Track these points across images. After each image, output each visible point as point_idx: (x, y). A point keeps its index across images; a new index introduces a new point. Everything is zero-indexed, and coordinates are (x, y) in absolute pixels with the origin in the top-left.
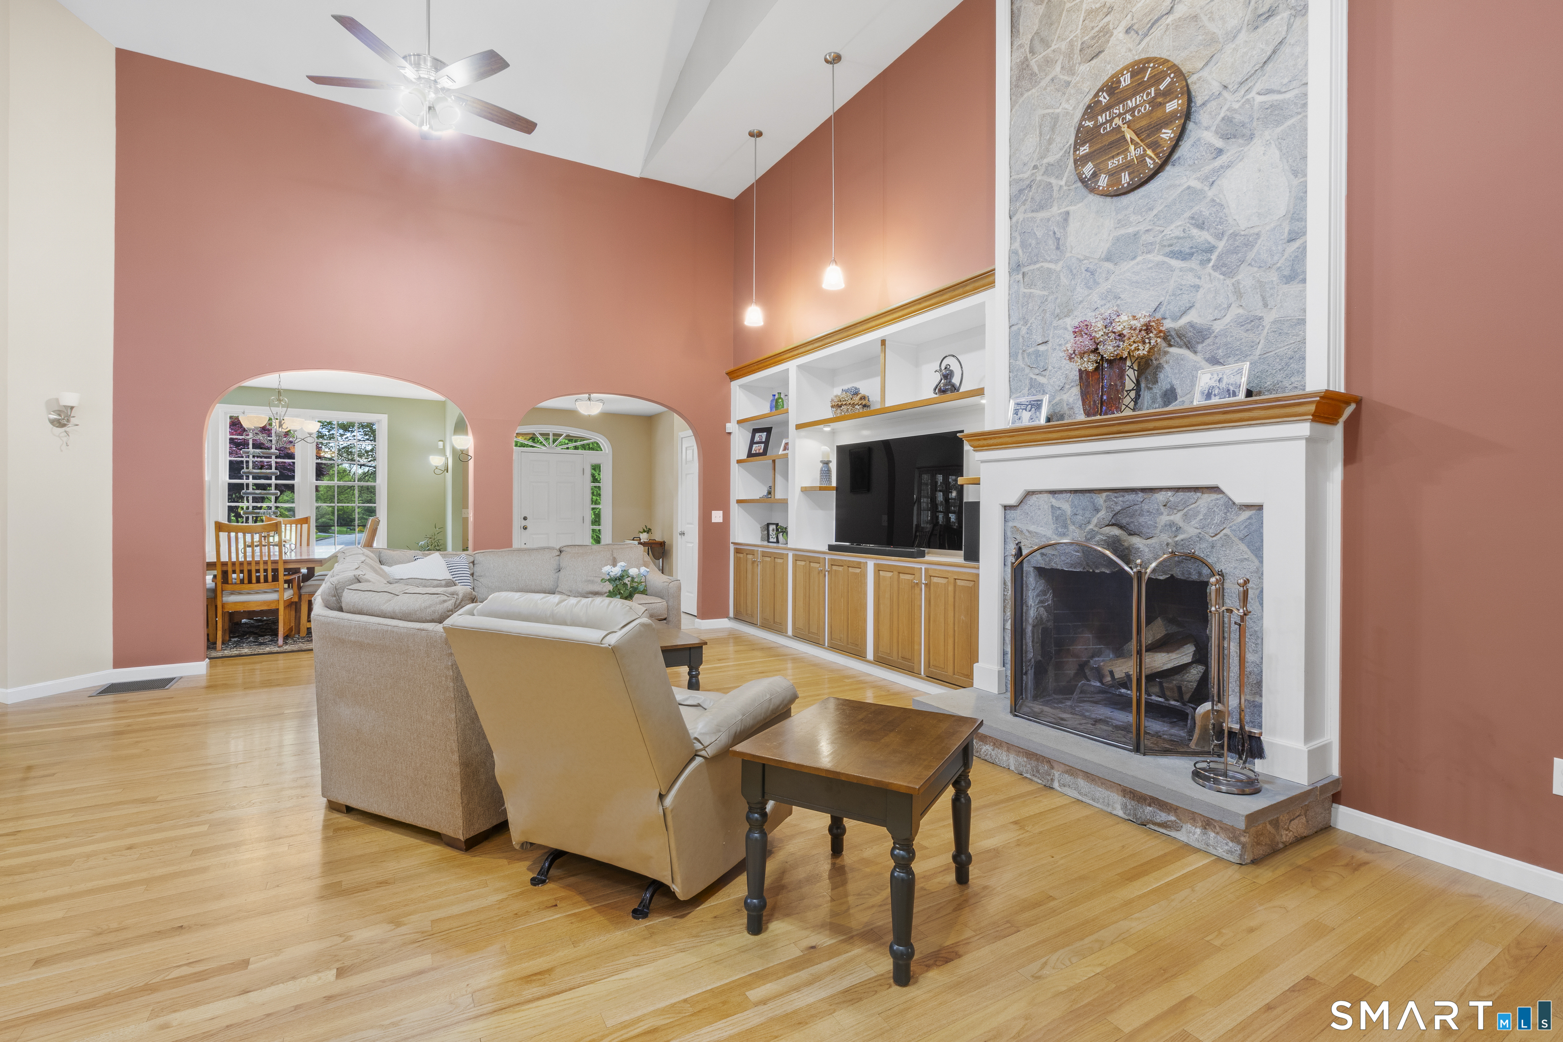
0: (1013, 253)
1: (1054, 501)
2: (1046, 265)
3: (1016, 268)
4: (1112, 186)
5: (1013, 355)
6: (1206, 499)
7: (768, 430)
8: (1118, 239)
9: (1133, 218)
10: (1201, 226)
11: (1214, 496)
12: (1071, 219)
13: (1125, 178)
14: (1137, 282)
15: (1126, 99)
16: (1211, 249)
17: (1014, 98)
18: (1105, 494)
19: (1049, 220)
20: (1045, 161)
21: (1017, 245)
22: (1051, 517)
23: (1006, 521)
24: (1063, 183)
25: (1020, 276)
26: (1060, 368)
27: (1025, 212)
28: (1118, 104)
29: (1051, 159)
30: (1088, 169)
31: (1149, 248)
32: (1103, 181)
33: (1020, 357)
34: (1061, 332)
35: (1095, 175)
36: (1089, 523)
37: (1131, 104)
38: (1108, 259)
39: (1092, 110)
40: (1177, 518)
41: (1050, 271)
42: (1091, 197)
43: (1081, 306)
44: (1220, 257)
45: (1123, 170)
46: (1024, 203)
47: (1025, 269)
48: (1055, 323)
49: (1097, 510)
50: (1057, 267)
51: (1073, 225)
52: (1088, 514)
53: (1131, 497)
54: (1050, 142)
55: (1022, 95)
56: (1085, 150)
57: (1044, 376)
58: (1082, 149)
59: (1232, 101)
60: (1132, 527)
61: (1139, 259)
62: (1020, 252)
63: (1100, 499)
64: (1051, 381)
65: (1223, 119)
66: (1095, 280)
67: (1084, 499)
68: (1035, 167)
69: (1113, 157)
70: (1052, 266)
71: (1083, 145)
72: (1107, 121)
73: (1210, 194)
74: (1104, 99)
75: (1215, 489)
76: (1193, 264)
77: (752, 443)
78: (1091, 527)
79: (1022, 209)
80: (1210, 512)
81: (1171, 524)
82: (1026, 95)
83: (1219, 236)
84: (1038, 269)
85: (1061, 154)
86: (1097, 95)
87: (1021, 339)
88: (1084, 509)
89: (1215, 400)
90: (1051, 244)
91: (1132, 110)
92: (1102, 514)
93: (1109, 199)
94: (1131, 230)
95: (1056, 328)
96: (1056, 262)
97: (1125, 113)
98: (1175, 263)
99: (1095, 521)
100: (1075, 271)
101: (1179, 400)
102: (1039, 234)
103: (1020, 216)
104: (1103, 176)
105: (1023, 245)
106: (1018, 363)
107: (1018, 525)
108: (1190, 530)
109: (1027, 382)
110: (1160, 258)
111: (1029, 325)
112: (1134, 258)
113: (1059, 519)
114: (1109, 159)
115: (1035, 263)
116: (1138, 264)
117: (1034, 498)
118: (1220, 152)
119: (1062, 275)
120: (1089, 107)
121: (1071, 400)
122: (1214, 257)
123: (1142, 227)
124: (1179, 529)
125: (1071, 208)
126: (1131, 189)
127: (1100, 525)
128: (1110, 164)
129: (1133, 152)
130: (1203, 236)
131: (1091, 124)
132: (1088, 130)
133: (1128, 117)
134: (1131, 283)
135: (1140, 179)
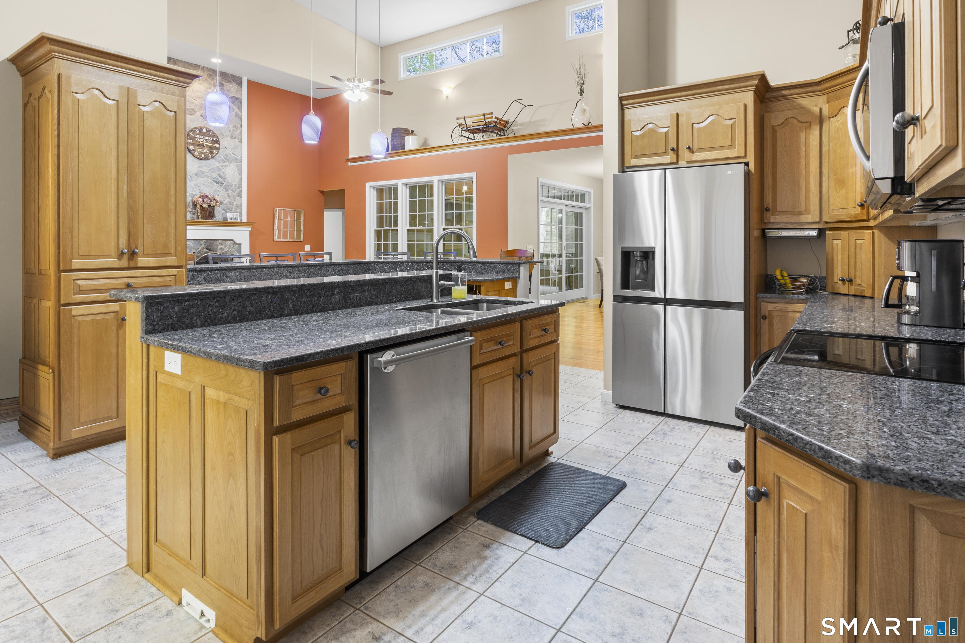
4: (199, 156)
6: (229, 242)
8: (199, 171)
9: (203, 167)
10: (221, 177)
11: (230, 242)
13: (203, 156)
14: (205, 185)
15: (204, 136)
16: (223, 184)
18: (205, 241)
28: (202, 135)
30: (191, 148)
31: (207, 177)
35: (194, 150)
37: (205, 138)
38: (196, 175)
39: (193, 131)
40: (223, 246)
44: (225, 186)
45: (202, 154)
49: (201, 245)
52: (198, 246)
53: (212, 241)
59: (228, 152)
60: (211, 249)
63: (202, 242)
65: (226, 154)
67: (197, 242)
72: (198, 138)
73: (223, 170)
74: (198, 131)
75: (232, 240)
76: (219, 185)
78: (199, 250)
80: (230, 245)
81: (222, 248)
83: (225, 181)
86: (195, 128)
89: (233, 220)
91: (206, 140)
92: (203, 246)
93: (196, 159)
94: (203, 170)
98: (214, 183)
99: (201, 248)
104: (196, 152)
108: (226, 249)
110: (211, 181)
112: (204, 178)
114: (199, 148)
116: (205, 180)
118: (224, 162)
122: (223, 185)
123: (206, 171)
124: (223, 249)
126: (204, 160)
127: (203, 249)
128: (199, 150)
129: (207, 151)
130: (221, 180)
131: (193, 136)
132: (192, 137)
133: (205, 141)
134: (203, 184)
135: (206, 159)
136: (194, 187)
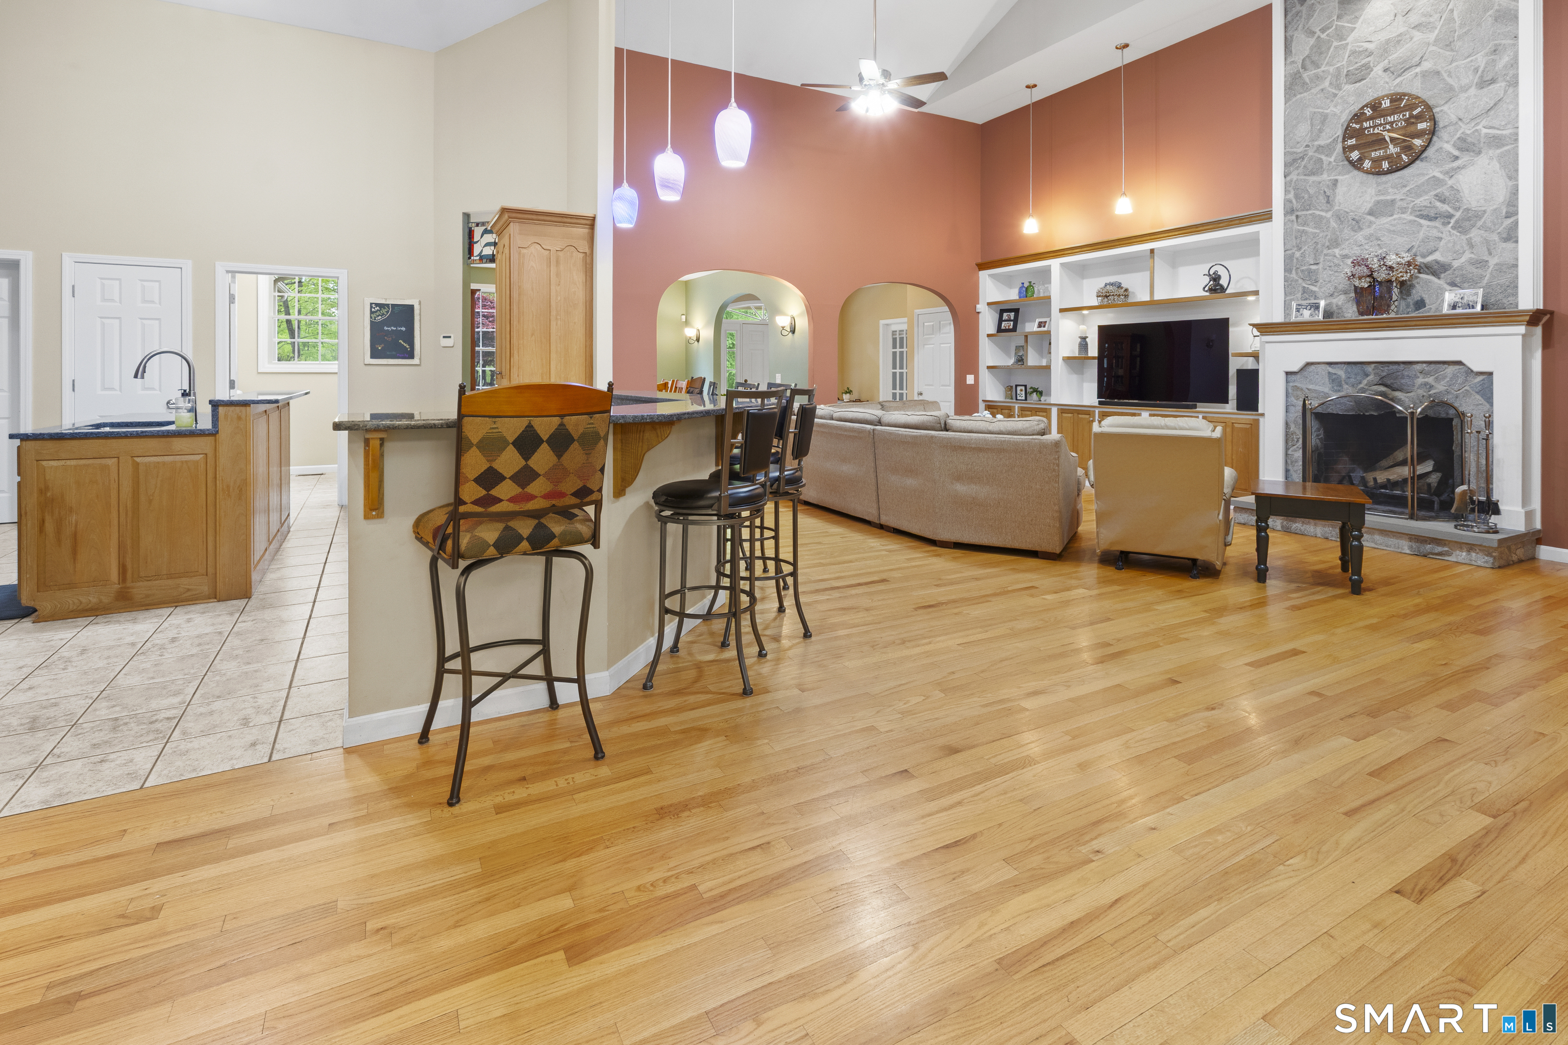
0: (1287, 201)
1: (1331, 370)
2: (1318, 213)
3: (1289, 211)
4: (1375, 168)
5: (1287, 270)
6: (1451, 369)
7: (1017, 311)
8: (1378, 202)
9: (1390, 190)
10: (1443, 201)
11: (1457, 367)
12: (1339, 185)
13: (1385, 165)
14: (1394, 231)
15: (1387, 116)
16: (1451, 216)
17: (1287, 96)
18: (1373, 366)
19: (1320, 183)
20: (1316, 143)
21: (1291, 196)
22: (1327, 379)
23: (1287, 382)
24: (1332, 159)
25: (1294, 218)
26: (1330, 282)
27: (1298, 175)
28: (1380, 117)
29: (1321, 142)
30: (1355, 155)
31: (1403, 210)
32: (1367, 164)
33: (1294, 272)
34: (1330, 258)
35: (1361, 160)
36: (1360, 383)
37: (1390, 119)
38: (1371, 213)
39: (1358, 117)
40: (1430, 380)
41: (1321, 217)
42: (1356, 172)
43: (1347, 243)
44: (1457, 222)
45: (1383, 160)
46: (1297, 168)
47: (1299, 213)
48: (1325, 251)
49: (1367, 375)
50: (1329, 215)
51: (1341, 190)
52: (1359, 378)
53: (1395, 367)
54: (1320, 131)
55: (1295, 95)
56: (1352, 142)
57: (1316, 286)
58: (1349, 141)
59: (1466, 129)
60: (1395, 386)
61: (1395, 216)
62: (1294, 201)
63: (1370, 369)
64: (1322, 290)
65: (1459, 138)
66: (1359, 227)
67: (1356, 369)
68: (1307, 146)
69: (1376, 150)
70: (1323, 214)
71: (1351, 138)
72: (1370, 127)
73: (1450, 182)
74: (1368, 112)
75: (1459, 363)
76: (1437, 224)
77: (1001, 320)
78: (1361, 386)
79: (1296, 172)
80: (1455, 376)
81: (1426, 384)
82: (1299, 96)
83: (1457, 209)
84: (1311, 215)
85: (1330, 140)
86: (1362, 108)
87: (1295, 260)
88: (1356, 375)
89: (1459, 311)
90: (1322, 199)
91: (1391, 123)
92: (1371, 378)
93: (1371, 176)
94: (1389, 198)
95: (1326, 255)
96: (1327, 211)
97: (1386, 124)
98: (1423, 222)
99: (1365, 382)
100: (1342, 219)
101: (1427, 307)
102: (1311, 191)
103: (1293, 177)
104: (1367, 161)
105: (1297, 197)
106: (1292, 276)
107: (1299, 385)
108: (1440, 387)
109: (1300, 289)
110: (1412, 218)
111: (1302, 251)
112: (1392, 215)
113: (1335, 381)
114: (1372, 151)
115: (1307, 210)
116: (1394, 220)
117: (1313, 367)
118: (1457, 158)
119: (1331, 220)
120: (1356, 115)
121: (1340, 303)
122: (1453, 221)
123: (1398, 197)
124: (1431, 387)
125: (1339, 178)
126: (1390, 172)
127: (1370, 384)
128: (1373, 154)
129: (1393, 149)
130: (1444, 208)
131: (1357, 126)
132: (1355, 129)
133: (1388, 127)
134: (1390, 231)
135: (1397, 167)
136: (1364, 241)
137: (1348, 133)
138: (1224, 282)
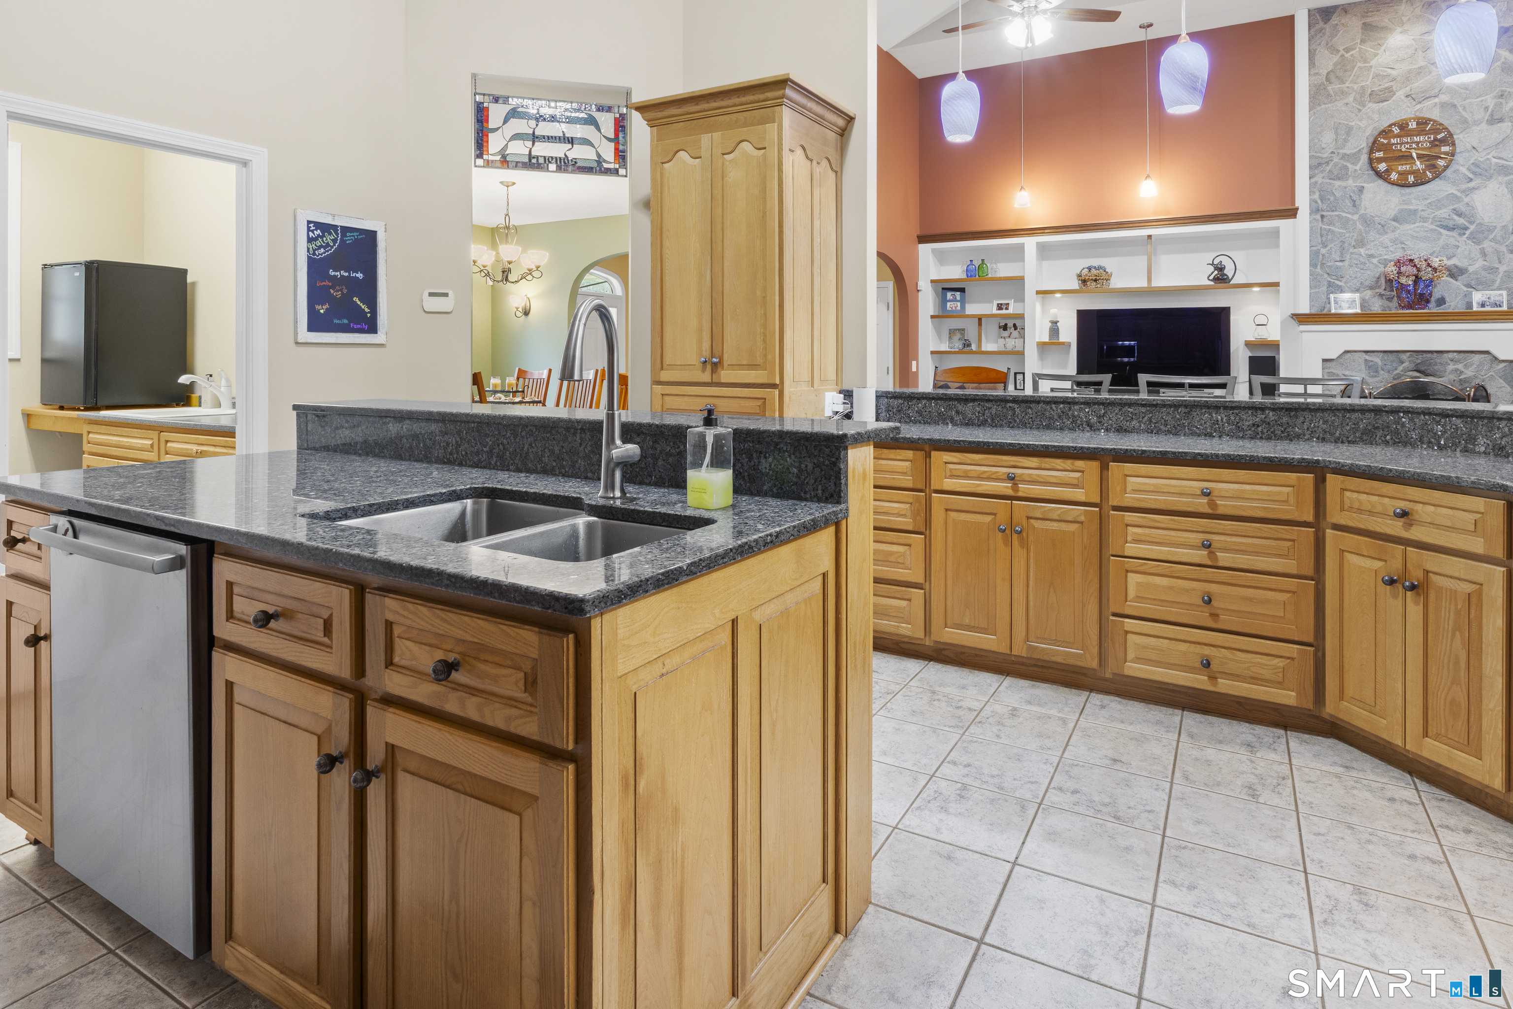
0: (1313, 201)
1: (1367, 357)
2: (1344, 214)
3: (1315, 210)
4: (1402, 180)
5: (1313, 265)
6: (1477, 357)
7: (962, 290)
8: (1402, 210)
9: (1413, 201)
10: (1460, 215)
11: (1485, 356)
12: (1365, 191)
13: (1411, 179)
14: (1417, 237)
15: (1414, 136)
16: (1466, 228)
17: (1312, 104)
18: (1409, 353)
19: (1346, 188)
20: (1341, 151)
21: (1316, 196)
22: (1364, 366)
23: (1323, 369)
24: (1358, 168)
25: (1318, 217)
26: (1356, 278)
27: (1323, 178)
28: (1407, 136)
29: (1347, 151)
30: (1382, 167)
31: (1425, 220)
32: (1394, 176)
33: (1319, 267)
34: (1356, 256)
35: (1388, 171)
36: (1396, 369)
37: (1416, 139)
38: (1395, 219)
39: (1386, 133)
40: (1460, 365)
41: (1348, 219)
42: (1380, 182)
43: (1372, 244)
44: (1471, 234)
45: (1409, 174)
46: (1322, 172)
47: (1324, 213)
48: (1352, 250)
49: (1402, 363)
50: (1356, 217)
51: (1367, 196)
52: (1395, 365)
53: (1428, 355)
54: (1346, 141)
55: (1319, 105)
56: (1380, 154)
57: (1341, 281)
58: (1377, 153)
59: (1479, 157)
60: (1431, 371)
61: (1417, 224)
62: (1319, 201)
63: (1404, 357)
64: (1348, 285)
65: (1473, 164)
66: (1384, 230)
67: (1392, 357)
68: (1332, 153)
69: (1402, 165)
70: (1349, 216)
71: (1379, 151)
72: (1397, 144)
73: (1468, 200)
74: (1396, 130)
75: (1487, 352)
76: (1454, 234)
77: (943, 300)
78: (1398, 371)
79: (1321, 175)
80: (1481, 363)
81: (1458, 369)
82: (1323, 106)
83: (1472, 223)
84: (1337, 216)
85: (1355, 150)
86: (1390, 126)
87: (1321, 256)
88: (1392, 362)
89: (1489, 309)
90: (1348, 202)
91: (1418, 143)
92: (1406, 364)
93: (1395, 187)
94: (1411, 207)
95: (1352, 253)
96: (1353, 214)
97: (1412, 143)
98: (1442, 230)
99: (1401, 368)
100: (1369, 223)
101: (1447, 305)
102: (1338, 194)
103: (1319, 179)
104: (1394, 173)
105: (1322, 198)
106: (1317, 270)
107: (1335, 371)
108: (1470, 372)
109: (1326, 283)
110: (1434, 227)
111: (1328, 248)
112: (1415, 223)
113: (1372, 369)
114: (1399, 165)
115: (1333, 211)
116: (1417, 227)
117: (1349, 355)
118: (1471, 180)
119: (1358, 222)
120: (1384, 131)
121: (1367, 298)
122: (1468, 233)
123: (1420, 208)
124: (1462, 371)
125: (1365, 185)
126: (1415, 185)
127: (1406, 370)
128: (1400, 168)
129: (1419, 165)
130: (1461, 221)
131: (1385, 142)
132: (1383, 144)
133: (1414, 146)
134: (1413, 237)
135: (1421, 181)
136: (1389, 244)
137: (1374, 146)
138: (1229, 272)
